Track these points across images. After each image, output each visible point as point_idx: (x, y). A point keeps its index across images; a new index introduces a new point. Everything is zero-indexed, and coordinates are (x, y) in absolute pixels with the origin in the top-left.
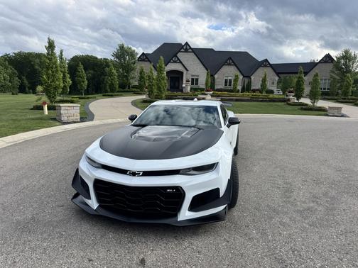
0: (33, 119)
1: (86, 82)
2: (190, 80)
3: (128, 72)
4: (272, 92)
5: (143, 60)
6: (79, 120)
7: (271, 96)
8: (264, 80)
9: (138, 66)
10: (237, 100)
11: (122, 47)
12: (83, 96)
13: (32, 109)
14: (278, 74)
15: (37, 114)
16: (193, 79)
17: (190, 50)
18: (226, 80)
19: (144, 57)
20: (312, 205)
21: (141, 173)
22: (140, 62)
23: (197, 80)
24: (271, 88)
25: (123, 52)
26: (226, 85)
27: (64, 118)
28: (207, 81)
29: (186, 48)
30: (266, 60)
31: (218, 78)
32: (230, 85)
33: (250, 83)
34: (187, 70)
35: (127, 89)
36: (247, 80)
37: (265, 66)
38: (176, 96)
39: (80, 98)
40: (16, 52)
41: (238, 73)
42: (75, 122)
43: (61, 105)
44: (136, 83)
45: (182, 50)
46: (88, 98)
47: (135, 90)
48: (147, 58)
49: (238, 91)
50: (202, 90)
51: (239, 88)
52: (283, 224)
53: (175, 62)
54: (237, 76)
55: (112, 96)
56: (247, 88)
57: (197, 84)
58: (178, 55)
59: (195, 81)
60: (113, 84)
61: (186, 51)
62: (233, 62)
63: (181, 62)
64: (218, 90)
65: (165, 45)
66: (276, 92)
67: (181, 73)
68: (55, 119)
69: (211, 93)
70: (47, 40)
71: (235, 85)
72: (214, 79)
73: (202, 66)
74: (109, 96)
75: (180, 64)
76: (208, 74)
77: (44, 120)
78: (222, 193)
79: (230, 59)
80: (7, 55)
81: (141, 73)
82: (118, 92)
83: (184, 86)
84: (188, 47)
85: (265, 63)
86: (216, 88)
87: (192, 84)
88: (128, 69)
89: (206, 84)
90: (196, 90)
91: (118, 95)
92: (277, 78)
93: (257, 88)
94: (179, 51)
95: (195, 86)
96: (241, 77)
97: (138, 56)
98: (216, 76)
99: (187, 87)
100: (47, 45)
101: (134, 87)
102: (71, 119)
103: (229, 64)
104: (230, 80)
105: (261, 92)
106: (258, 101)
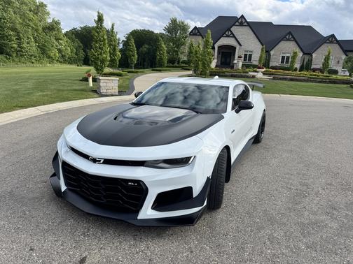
0: (76, 90)
1: (136, 56)
2: (243, 56)
3: (178, 47)
4: (336, 72)
5: (195, 34)
6: (117, 94)
7: (334, 76)
8: (327, 59)
9: (189, 41)
10: (292, 80)
11: (174, 21)
12: (133, 70)
13: (81, 80)
14: (345, 52)
15: (82, 86)
16: (246, 55)
17: (246, 24)
18: (283, 57)
19: (197, 32)
20: (323, 217)
21: (102, 161)
22: (191, 37)
23: (250, 56)
24: (334, 68)
25: (175, 27)
26: (282, 62)
27: (103, 91)
28: (261, 57)
29: (241, 21)
30: (333, 36)
31: (274, 55)
32: (287, 62)
33: (310, 62)
34: (240, 45)
35: (176, 64)
36: (307, 58)
37: (331, 42)
38: (224, 72)
39: (129, 72)
40: (82, 26)
41: (298, 50)
42: (112, 95)
43: (101, 78)
44: (185, 59)
45: (237, 24)
46: (137, 72)
47: (184, 65)
48: (199, 32)
49: (296, 70)
50: (255, 66)
51: (297, 65)
52: (272, 239)
53: (228, 36)
54: (295, 53)
55: (160, 71)
56: (306, 66)
57: (250, 60)
58: (232, 29)
59: (248, 57)
60: (162, 59)
61: (241, 24)
62: (293, 37)
63: (234, 37)
64: (273, 68)
65: (220, 18)
66: (340, 73)
67: (233, 49)
68: (95, 91)
69: (263, 70)
70: (97, 14)
71: (293, 62)
72: (270, 55)
73: (257, 41)
74: (157, 70)
75: (233, 39)
76: (262, 50)
77: (86, 91)
78: (196, 193)
79: (290, 33)
80: (74, 29)
81: (190, 48)
82: (167, 67)
83: (235, 62)
84: (244, 21)
85: (332, 39)
86: (271, 65)
87: (245, 60)
88: (178, 43)
89: (260, 61)
90: (248, 66)
91: (166, 70)
92: (344, 57)
93: (318, 67)
94: (234, 25)
95: (247, 63)
96: (300, 54)
97: (190, 30)
98: (272, 53)
99: (239, 63)
100: (96, 19)
101: (183, 62)
102: (110, 92)
103: (289, 40)
104: (288, 57)
105: (322, 71)
106: (316, 82)
